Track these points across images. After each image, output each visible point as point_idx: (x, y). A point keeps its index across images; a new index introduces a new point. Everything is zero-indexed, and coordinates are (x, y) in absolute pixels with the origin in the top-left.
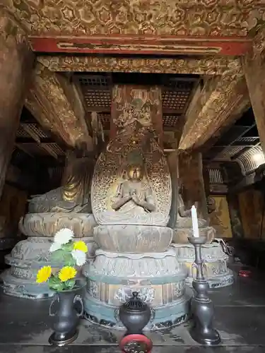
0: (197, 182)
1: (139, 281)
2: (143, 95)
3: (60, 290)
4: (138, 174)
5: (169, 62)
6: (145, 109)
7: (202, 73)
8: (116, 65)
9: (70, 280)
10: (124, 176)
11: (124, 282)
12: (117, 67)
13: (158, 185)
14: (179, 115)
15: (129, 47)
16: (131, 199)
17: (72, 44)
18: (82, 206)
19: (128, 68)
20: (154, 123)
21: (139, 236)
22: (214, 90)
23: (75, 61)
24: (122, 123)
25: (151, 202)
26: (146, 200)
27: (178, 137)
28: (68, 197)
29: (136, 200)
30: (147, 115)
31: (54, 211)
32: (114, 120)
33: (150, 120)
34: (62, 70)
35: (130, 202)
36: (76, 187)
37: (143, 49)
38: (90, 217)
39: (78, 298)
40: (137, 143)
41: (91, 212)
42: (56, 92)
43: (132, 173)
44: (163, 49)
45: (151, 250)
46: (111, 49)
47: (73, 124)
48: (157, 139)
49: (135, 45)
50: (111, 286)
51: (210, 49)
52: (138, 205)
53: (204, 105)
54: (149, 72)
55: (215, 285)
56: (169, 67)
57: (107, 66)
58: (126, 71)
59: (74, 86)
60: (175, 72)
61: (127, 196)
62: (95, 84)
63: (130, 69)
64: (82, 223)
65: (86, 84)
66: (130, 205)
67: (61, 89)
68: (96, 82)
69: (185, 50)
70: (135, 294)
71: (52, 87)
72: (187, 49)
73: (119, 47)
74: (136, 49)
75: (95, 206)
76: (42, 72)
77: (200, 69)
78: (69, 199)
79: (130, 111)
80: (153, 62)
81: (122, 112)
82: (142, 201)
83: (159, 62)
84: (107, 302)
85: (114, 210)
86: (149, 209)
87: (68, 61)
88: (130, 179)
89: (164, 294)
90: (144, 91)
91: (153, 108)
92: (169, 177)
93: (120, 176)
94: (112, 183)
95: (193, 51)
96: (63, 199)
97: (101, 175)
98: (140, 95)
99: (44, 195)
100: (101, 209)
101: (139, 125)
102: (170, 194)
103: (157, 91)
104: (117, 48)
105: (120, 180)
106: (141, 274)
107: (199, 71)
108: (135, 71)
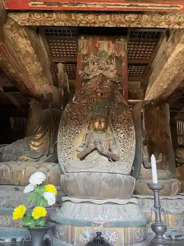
0: (163, 134)
1: (102, 224)
2: (109, 47)
3: (32, 227)
4: (103, 125)
5: (133, 17)
6: (111, 60)
7: (166, 26)
8: (82, 20)
9: (41, 218)
10: (89, 127)
11: (89, 224)
12: (84, 22)
13: (122, 136)
14: (146, 65)
15: (96, 4)
16: (96, 149)
17: (42, 3)
18: (48, 156)
19: (94, 23)
20: (119, 75)
21: (103, 183)
22: (178, 42)
23: (44, 16)
24: (88, 75)
25: (115, 152)
26: (110, 150)
27: (144, 87)
28: (34, 146)
29: (100, 150)
30: (112, 67)
31: (21, 160)
32: (80, 72)
33: (115, 72)
34: (31, 24)
35: (95, 152)
36: (42, 137)
37: (108, 7)
38: (57, 166)
39: (47, 236)
40: (102, 94)
41: (57, 162)
42: (24, 44)
43: (97, 124)
44: (128, 6)
45: (114, 197)
46: (78, 6)
47: (39, 74)
48: (121, 91)
49: (101, 3)
50: (76, 229)
51: (172, 7)
52: (102, 154)
53: (170, 56)
54: (114, 26)
55: (178, 236)
56: (133, 22)
57: (75, 20)
58: (92, 25)
59: (40, 38)
60: (139, 26)
61: (92, 146)
62: (61, 35)
63: (96, 24)
64: (48, 172)
65: (52, 34)
66: (95, 155)
67: (29, 42)
68: (62, 33)
69: (148, 8)
70: (99, 234)
71: (20, 39)
72: (150, 6)
73: (86, 4)
74: (102, 7)
75: (61, 155)
76: (12, 26)
77: (163, 23)
78: (35, 149)
79: (96, 63)
80: (118, 17)
81: (87, 64)
82: (106, 151)
83: (124, 17)
84: (73, 243)
85: (79, 159)
86: (113, 159)
87: (37, 16)
88: (95, 130)
89: (126, 237)
90: (109, 42)
91: (119, 60)
92: (133, 128)
93: (85, 127)
94: (78, 133)
95: (156, 8)
96: (29, 149)
97: (67, 126)
98: (106, 46)
99: (11, 145)
100: (67, 158)
101: (104, 78)
102: (134, 145)
103: (123, 42)
104: (84, 6)
105: (85, 131)
106: (104, 218)
107: (164, 25)
108: (101, 25)
